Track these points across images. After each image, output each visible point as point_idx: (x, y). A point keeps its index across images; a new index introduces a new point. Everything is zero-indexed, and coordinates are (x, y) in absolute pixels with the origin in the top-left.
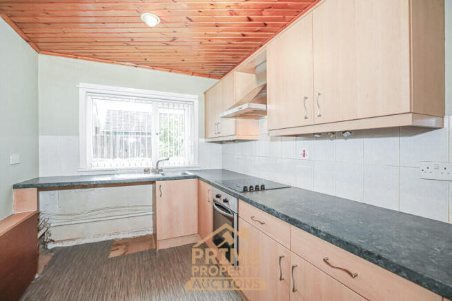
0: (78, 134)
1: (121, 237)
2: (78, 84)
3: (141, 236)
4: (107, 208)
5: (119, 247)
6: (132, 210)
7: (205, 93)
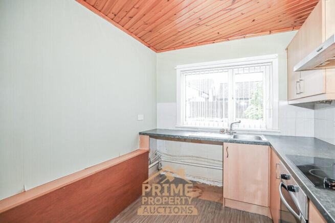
0: (176, 102)
1: (202, 181)
2: (176, 67)
3: (216, 186)
4: (193, 157)
5: (197, 189)
6: (210, 162)
7: (287, 49)
